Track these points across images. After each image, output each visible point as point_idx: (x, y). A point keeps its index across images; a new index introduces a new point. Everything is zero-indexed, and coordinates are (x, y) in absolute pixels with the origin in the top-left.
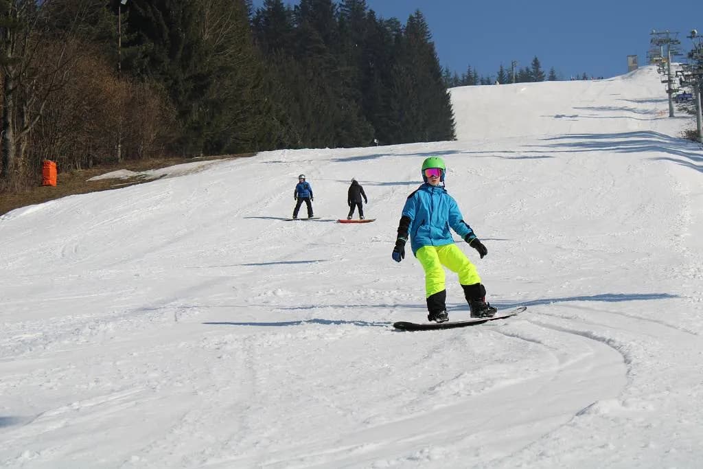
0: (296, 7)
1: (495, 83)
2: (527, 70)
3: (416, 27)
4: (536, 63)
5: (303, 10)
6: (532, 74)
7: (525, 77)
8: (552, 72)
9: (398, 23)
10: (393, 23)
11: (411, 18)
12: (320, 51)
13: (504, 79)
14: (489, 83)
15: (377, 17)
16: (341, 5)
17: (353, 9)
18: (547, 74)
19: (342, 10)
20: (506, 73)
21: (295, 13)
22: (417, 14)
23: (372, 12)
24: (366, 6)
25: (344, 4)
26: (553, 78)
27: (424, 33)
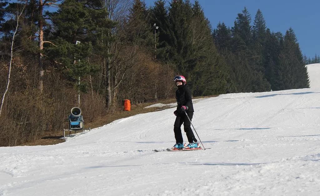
0: (232, 28)
3: (290, 36)
5: (235, 29)
9: (281, 34)
10: (279, 34)
11: (287, 32)
12: (244, 49)
15: (271, 32)
16: (254, 27)
17: (259, 28)
19: (254, 29)
21: (232, 31)
22: (290, 30)
23: (268, 29)
24: (265, 27)
25: (255, 26)
27: (294, 39)
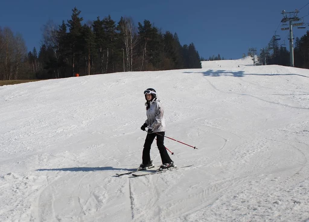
1: (209, 60)
2: (217, 57)
3: (192, 47)
4: (219, 56)
6: (218, 58)
7: (216, 59)
8: (223, 58)
9: (187, 45)
11: (190, 44)
13: (211, 59)
14: (207, 60)
18: (222, 58)
20: (211, 58)
22: (192, 43)
26: (223, 59)
27: (194, 48)
